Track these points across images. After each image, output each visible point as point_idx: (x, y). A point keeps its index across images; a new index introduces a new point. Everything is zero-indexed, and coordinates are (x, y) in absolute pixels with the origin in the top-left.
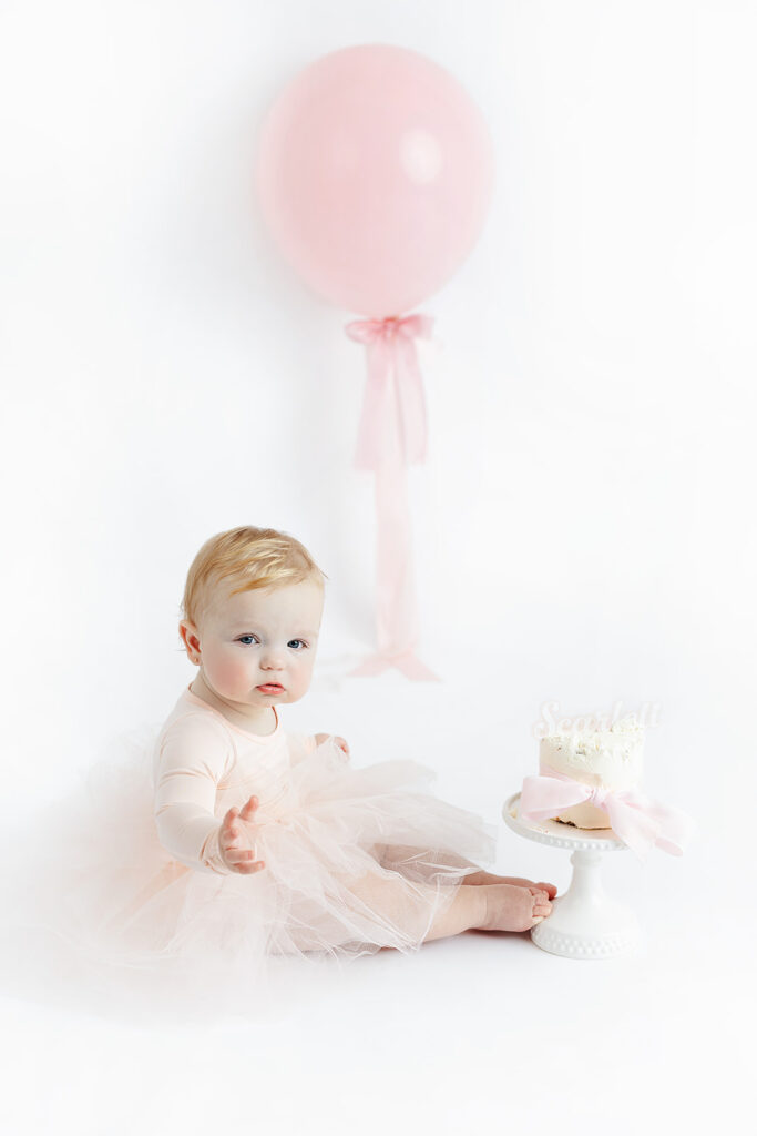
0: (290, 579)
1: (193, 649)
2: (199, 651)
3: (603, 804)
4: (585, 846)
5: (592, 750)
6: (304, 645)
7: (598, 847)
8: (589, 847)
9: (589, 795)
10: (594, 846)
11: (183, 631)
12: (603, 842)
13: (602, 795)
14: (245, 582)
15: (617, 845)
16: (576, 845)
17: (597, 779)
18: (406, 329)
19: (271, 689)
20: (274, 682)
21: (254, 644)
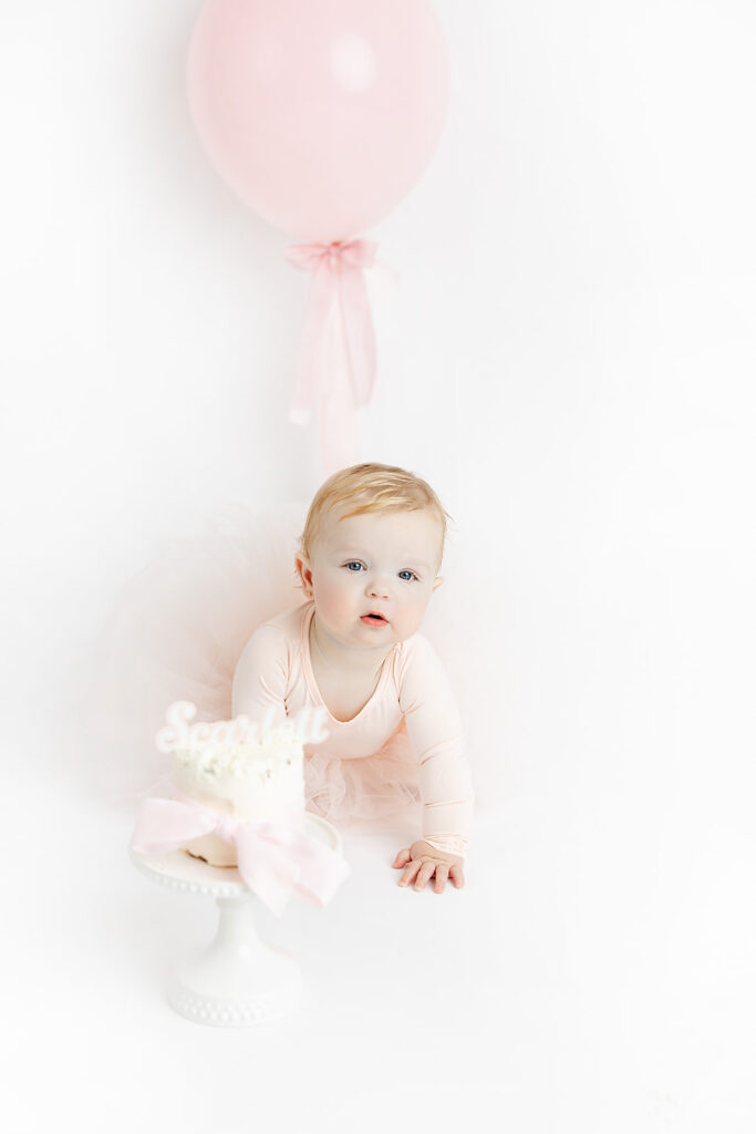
0: (402, 507)
1: (307, 583)
2: (311, 583)
5: (222, 768)
6: (416, 578)
11: (299, 565)
14: (354, 507)
18: (348, 256)
19: (373, 621)
20: (376, 613)
21: (361, 571)
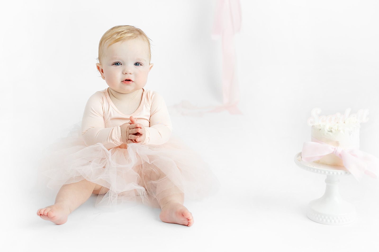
2: (103, 73)
3: (340, 155)
4: (331, 173)
5: (335, 130)
6: (141, 65)
7: (337, 174)
8: (333, 173)
9: (334, 150)
10: (335, 173)
11: (99, 67)
12: (339, 172)
13: (339, 150)
15: (346, 173)
16: (327, 172)
17: (337, 143)
19: (127, 82)
20: (128, 79)
21: (120, 66)
